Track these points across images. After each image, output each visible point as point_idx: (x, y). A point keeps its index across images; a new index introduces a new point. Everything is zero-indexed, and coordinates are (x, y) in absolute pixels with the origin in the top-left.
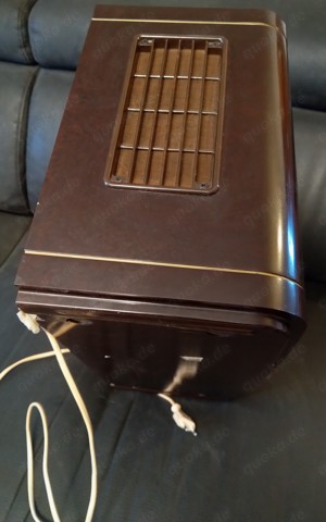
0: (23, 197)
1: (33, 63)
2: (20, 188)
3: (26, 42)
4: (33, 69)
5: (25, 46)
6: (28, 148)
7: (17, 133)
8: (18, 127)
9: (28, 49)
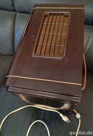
0: (13, 52)
1: (15, 11)
2: (13, 49)
3: (13, 5)
4: (15, 13)
5: (12, 6)
6: (15, 37)
7: (11, 33)
8: (11, 31)
9: (13, 7)
